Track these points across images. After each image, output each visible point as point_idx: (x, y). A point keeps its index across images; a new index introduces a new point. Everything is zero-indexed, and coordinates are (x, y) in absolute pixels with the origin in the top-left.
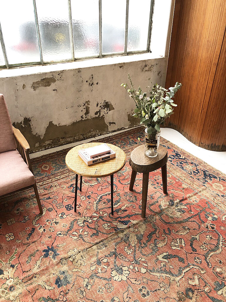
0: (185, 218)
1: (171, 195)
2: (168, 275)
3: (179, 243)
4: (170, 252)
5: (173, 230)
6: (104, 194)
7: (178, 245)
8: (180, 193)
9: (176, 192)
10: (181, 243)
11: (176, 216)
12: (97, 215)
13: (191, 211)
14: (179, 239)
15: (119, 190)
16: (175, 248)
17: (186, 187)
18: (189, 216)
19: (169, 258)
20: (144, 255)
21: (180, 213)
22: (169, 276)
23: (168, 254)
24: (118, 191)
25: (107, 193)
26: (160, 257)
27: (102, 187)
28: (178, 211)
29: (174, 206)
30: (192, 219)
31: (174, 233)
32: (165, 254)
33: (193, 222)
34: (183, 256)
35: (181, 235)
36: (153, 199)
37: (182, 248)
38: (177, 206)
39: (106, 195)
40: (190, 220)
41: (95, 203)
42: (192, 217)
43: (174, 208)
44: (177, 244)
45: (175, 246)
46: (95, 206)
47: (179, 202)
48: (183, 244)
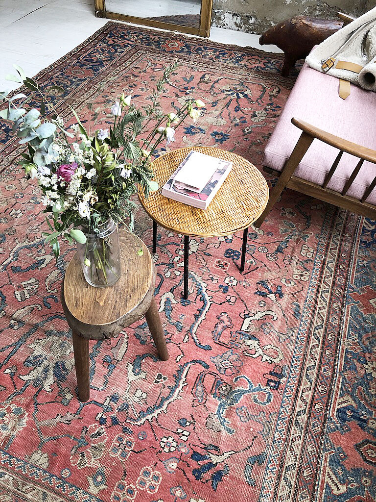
0: (22, 349)
1: (69, 396)
2: (32, 243)
3: (25, 291)
4: (36, 272)
5: (40, 309)
6: (205, 312)
7: (27, 288)
8: (46, 422)
9: (58, 419)
10: (22, 294)
11: (42, 342)
12: (179, 265)
13: (12, 375)
14: (26, 299)
15: (186, 340)
16: (30, 281)
17: (36, 456)
18: (16, 357)
19: (35, 263)
20: (72, 250)
21: (36, 354)
22: (29, 244)
23: (39, 268)
24: (187, 337)
25: (203, 317)
26: (49, 258)
27: (223, 324)
28: (40, 356)
29: (52, 365)
30: (7, 352)
31: (38, 305)
32: (43, 265)
33: (5, 346)
34: (15, 276)
35: (24, 307)
36: (105, 361)
37: (19, 287)
38: (46, 370)
39: (200, 311)
40: (10, 349)
41: (204, 285)
42: (9, 357)
43: (51, 358)
44: (29, 288)
45: (30, 285)
46: (198, 279)
47: (43, 385)
48: (19, 293)
